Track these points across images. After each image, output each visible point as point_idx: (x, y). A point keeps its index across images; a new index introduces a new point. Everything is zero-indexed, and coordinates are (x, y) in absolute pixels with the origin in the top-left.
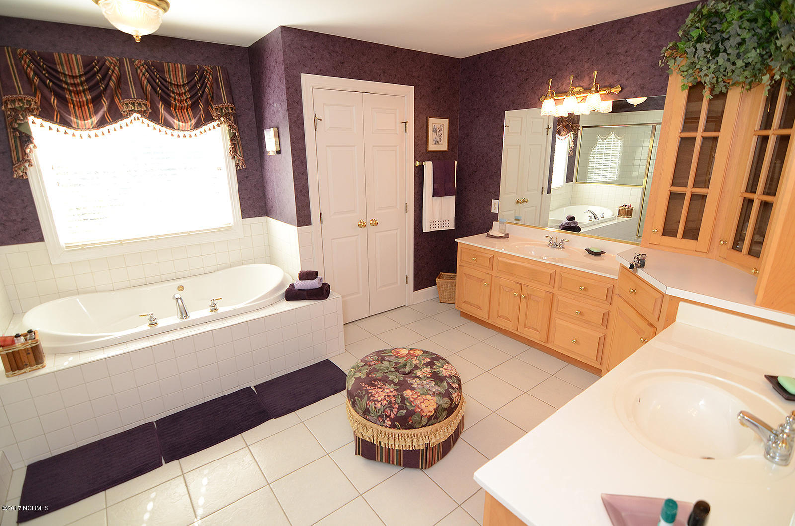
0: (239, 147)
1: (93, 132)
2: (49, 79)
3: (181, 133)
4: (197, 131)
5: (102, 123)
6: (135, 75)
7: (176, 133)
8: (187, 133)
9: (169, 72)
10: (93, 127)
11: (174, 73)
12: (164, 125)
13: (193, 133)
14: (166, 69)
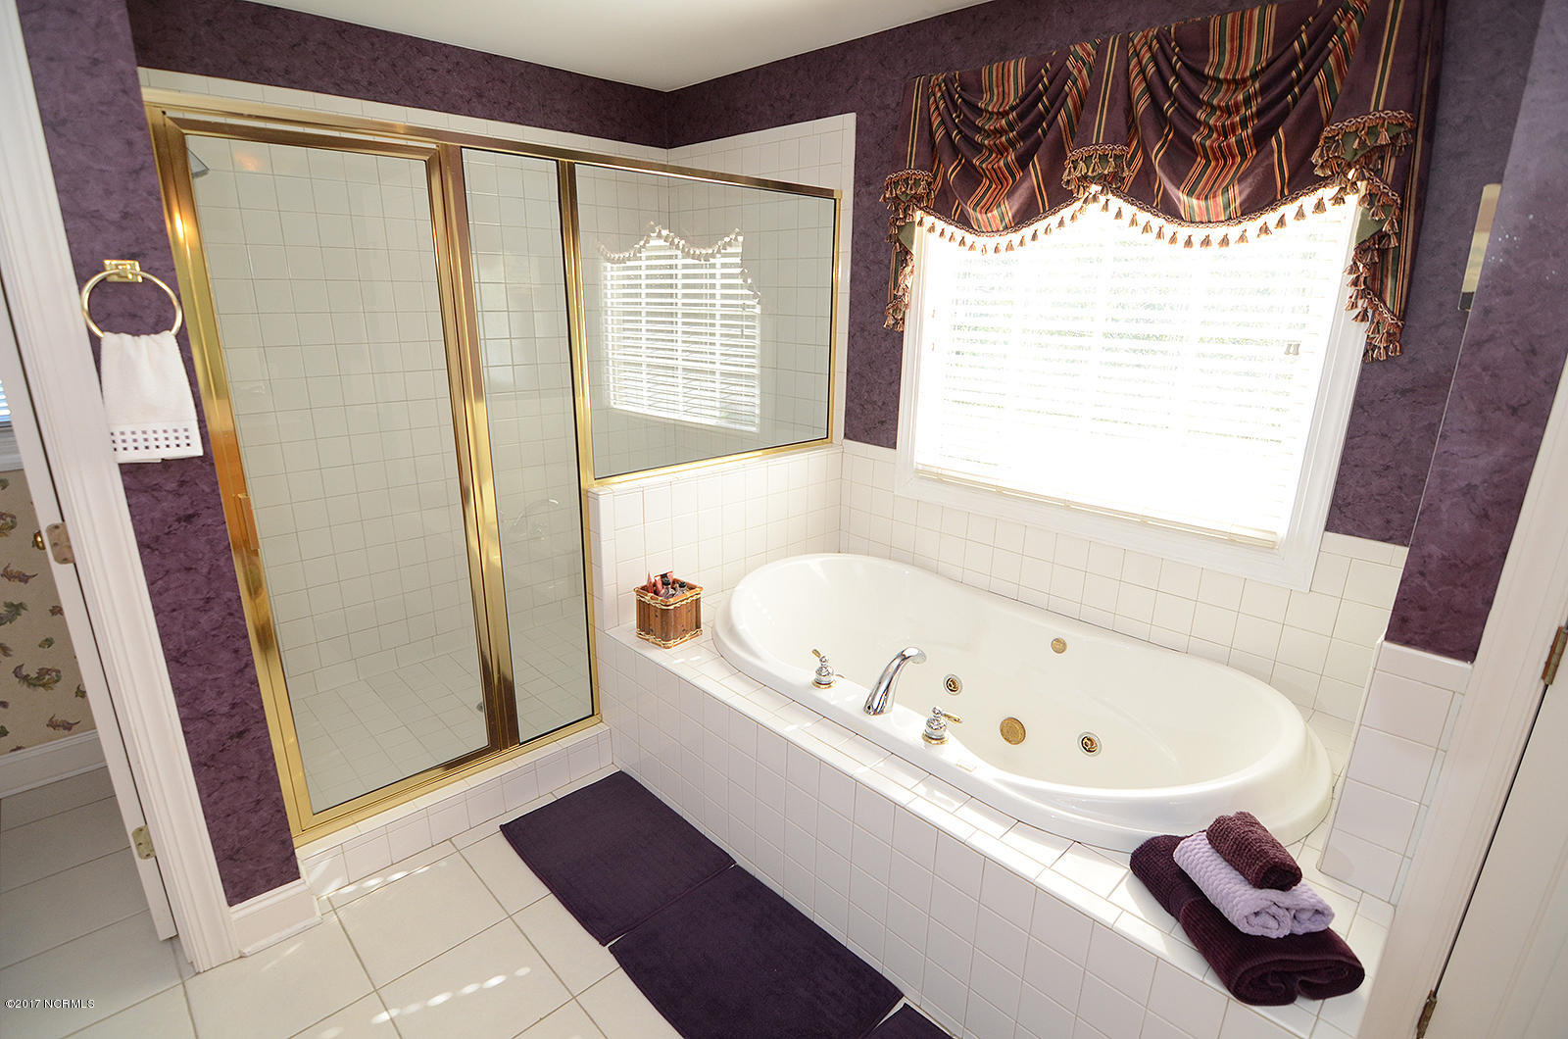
0: (1395, 277)
1: (1003, 240)
2: (958, 128)
3: (1198, 233)
4: (1252, 226)
5: (1026, 215)
6: (1122, 79)
7: (1184, 232)
8: (1217, 232)
9: (1222, 44)
10: (1006, 228)
11: (1236, 43)
12: (1161, 210)
13: (1234, 231)
14: (1214, 36)
